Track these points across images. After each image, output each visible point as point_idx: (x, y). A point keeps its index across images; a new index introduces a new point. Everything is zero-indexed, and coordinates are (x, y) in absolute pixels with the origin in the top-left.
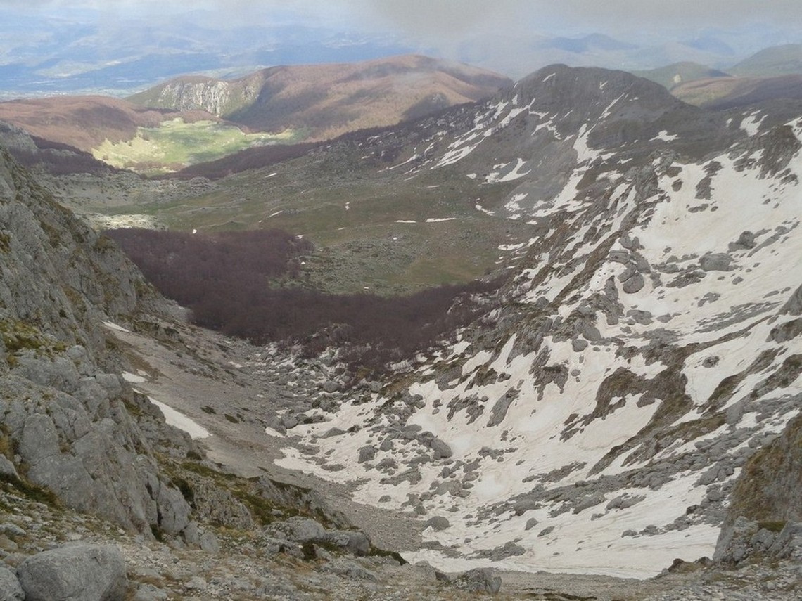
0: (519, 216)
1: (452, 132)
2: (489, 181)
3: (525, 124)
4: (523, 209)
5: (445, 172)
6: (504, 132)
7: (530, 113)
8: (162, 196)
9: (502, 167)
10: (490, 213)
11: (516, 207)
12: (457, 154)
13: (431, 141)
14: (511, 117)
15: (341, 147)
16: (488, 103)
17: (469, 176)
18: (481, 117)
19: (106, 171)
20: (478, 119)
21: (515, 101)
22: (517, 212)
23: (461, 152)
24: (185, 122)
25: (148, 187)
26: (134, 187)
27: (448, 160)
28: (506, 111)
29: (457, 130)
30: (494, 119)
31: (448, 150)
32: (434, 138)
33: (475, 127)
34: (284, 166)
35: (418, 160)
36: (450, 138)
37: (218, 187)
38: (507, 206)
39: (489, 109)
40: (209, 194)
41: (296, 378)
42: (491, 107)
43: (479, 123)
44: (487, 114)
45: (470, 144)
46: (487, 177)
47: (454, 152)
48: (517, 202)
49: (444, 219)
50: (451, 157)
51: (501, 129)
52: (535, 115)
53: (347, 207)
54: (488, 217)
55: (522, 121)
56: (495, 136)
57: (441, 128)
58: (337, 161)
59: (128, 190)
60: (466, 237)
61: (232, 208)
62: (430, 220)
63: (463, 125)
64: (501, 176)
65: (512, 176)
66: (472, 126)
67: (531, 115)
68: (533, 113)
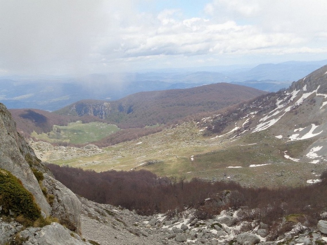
0: (318, 161)
1: (261, 111)
2: (292, 140)
3: (315, 102)
4: (320, 157)
5: (260, 135)
6: (299, 108)
7: (317, 95)
8: (66, 156)
9: (300, 130)
10: (296, 160)
11: (316, 155)
12: (267, 124)
13: (246, 118)
14: (303, 98)
15: (185, 125)
16: (285, 92)
17: (276, 137)
18: (281, 101)
19: (30, 140)
20: (279, 102)
21: (305, 88)
22: (316, 159)
23: (269, 123)
24: (83, 122)
25: (57, 150)
26: (48, 150)
27: (261, 128)
28: (299, 96)
29: (264, 110)
30: (291, 101)
31: (259, 123)
32: (249, 116)
33: (277, 107)
34: (147, 138)
35: (239, 130)
36: (260, 115)
37: (103, 151)
38: (308, 155)
39: (286, 96)
40: (98, 155)
41: (196, 236)
42: (288, 94)
43: (280, 104)
44: (286, 98)
45: (275, 117)
46: (290, 137)
47: (264, 124)
48: (315, 152)
49: (263, 165)
50: (263, 126)
51: (297, 106)
52: (321, 96)
53: (192, 159)
54: (295, 162)
55: (312, 101)
56: (293, 110)
57: (253, 110)
58: (183, 133)
59: (43, 152)
60: (282, 175)
61: (113, 162)
62: (252, 166)
63: (269, 106)
64: (301, 136)
65: (309, 135)
66: (275, 106)
67: (318, 96)
68: (320, 94)
